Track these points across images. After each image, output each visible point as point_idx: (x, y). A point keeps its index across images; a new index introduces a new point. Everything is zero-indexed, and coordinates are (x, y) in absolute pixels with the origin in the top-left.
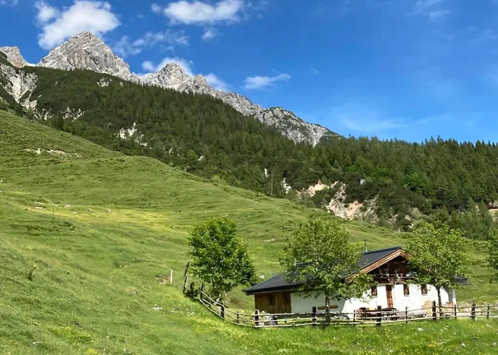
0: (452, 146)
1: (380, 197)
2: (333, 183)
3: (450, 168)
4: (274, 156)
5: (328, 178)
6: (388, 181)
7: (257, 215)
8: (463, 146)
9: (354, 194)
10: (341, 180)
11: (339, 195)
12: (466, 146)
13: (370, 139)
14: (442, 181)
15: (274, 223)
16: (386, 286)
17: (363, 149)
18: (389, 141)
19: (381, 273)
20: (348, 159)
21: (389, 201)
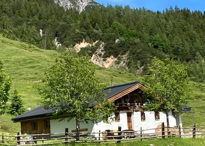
0: (186, 13)
1: (130, 53)
2: (94, 41)
3: (184, 30)
4: (47, 19)
5: (90, 37)
6: (137, 40)
7: (28, 61)
8: (194, 14)
9: (111, 50)
10: (101, 39)
11: (99, 51)
12: (196, 14)
13: (124, 7)
14: (177, 41)
15: (42, 67)
16: (127, 113)
17: (119, 15)
18: (138, 9)
19: (123, 103)
20: (107, 23)
21: (137, 56)
